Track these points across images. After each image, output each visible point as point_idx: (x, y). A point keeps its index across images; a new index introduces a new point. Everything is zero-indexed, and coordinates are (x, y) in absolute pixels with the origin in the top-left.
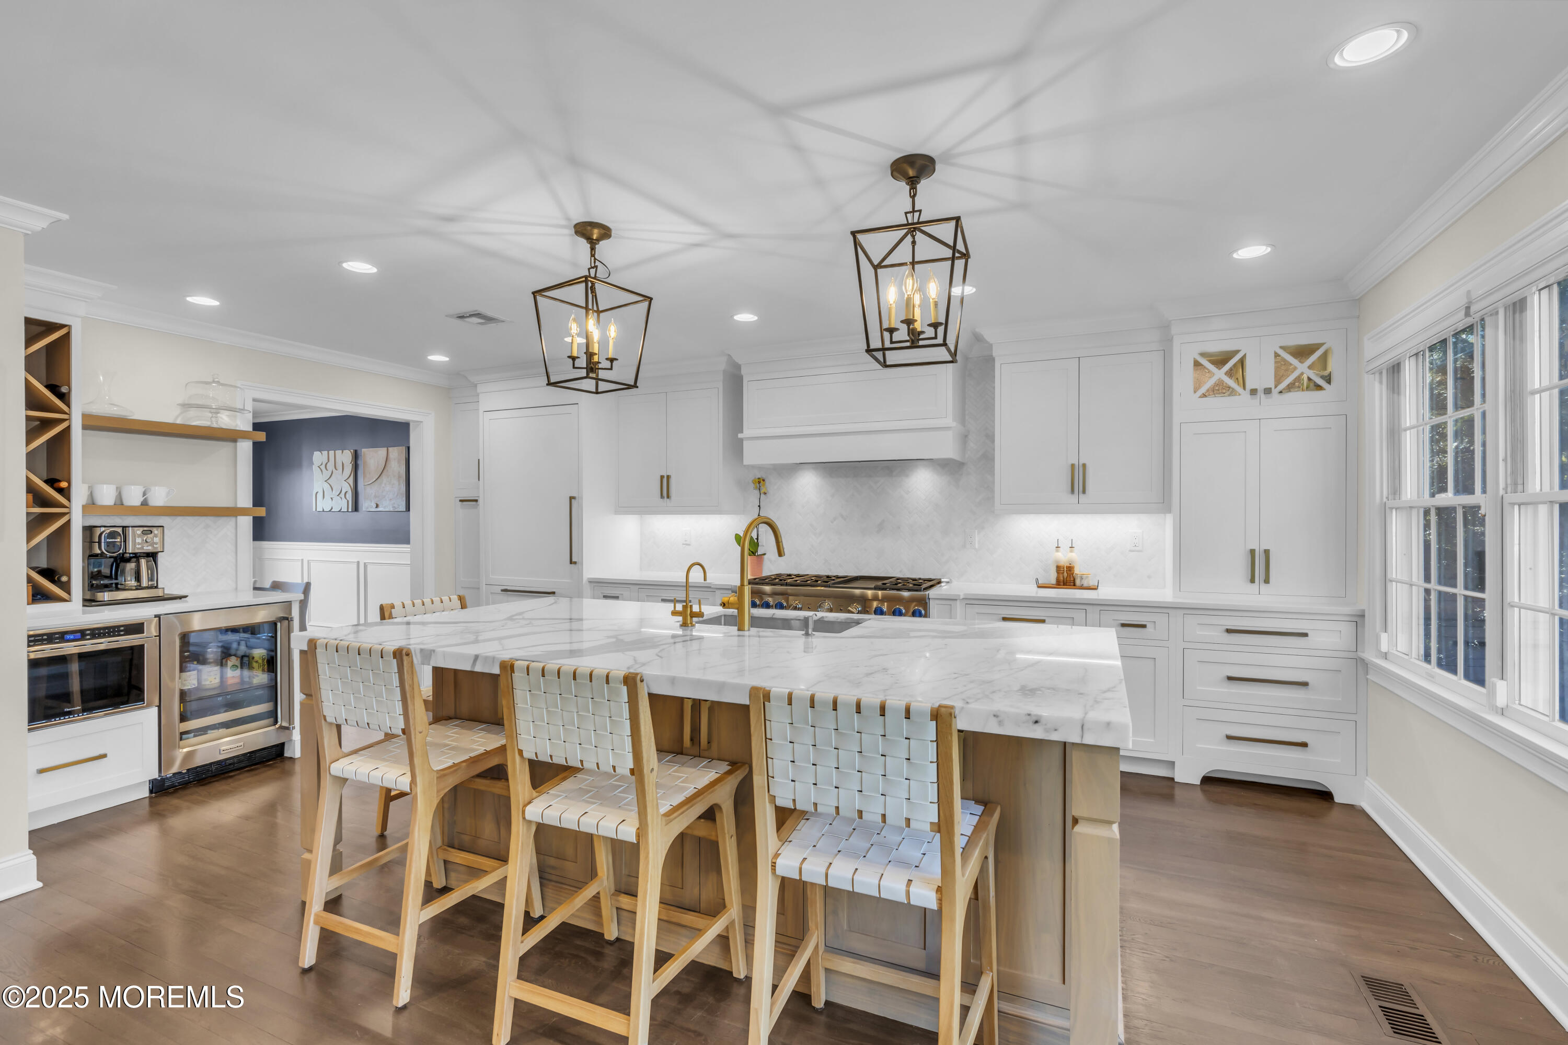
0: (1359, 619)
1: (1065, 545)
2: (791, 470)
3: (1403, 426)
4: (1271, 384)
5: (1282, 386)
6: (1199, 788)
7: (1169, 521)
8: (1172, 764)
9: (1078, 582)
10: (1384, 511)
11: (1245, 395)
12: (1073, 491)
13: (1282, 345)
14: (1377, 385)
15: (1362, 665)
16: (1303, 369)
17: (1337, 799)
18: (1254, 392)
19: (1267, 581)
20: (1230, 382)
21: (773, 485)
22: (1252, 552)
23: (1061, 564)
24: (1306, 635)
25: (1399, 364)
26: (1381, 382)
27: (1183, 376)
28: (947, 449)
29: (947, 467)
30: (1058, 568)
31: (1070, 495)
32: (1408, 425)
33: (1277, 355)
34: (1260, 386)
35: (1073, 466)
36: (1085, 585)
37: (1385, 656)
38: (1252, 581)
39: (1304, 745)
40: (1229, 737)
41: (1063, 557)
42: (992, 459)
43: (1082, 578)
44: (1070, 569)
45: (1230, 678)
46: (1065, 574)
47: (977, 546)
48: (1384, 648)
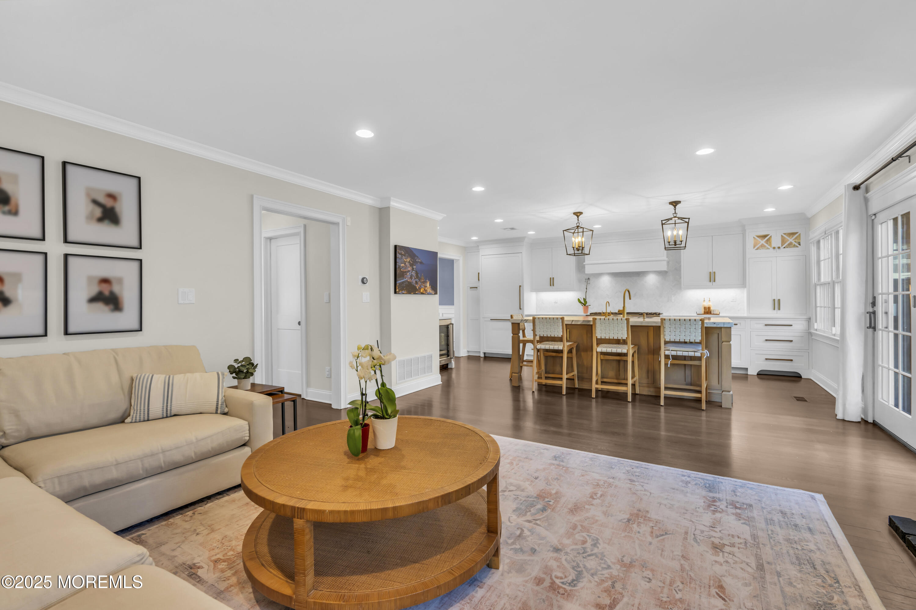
0: (809, 320)
1: (707, 300)
2: (599, 275)
3: (821, 260)
4: (780, 246)
5: (784, 246)
6: (756, 376)
7: (745, 291)
8: (746, 369)
9: (712, 312)
10: (816, 285)
11: (771, 249)
12: (710, 281)
13: (784, 233)
14: (813, 247)
15: (810, 334)
16: (791, 240)
17: (803, 377)
18: (774, 248)
19: (779, 309)
20: (765, 244)
21: (591, 281)
22: (774, 300)
23: (705, 306)
24: (791, 325)
25: (819, 241)
26: (814, 246)
27: (750, 242)
28: (663, 267)
29: (662, 274)
30: (705, 308)
31: (710, 283)
32: (822, 259)
33: (782, 236)
34: (776, 246)
35: (710, 273)
36: (715, 313)
37: (816, 330)
38: (774, 309)
39: (792, 360)
40: (766, 359)
41: (706, 304)
42: (680, 270)
43: (714, 311)
44: (709, 308)
45: (766, 340)
46: (707, 310)
47: (673, 301)
48: (816, 328)
